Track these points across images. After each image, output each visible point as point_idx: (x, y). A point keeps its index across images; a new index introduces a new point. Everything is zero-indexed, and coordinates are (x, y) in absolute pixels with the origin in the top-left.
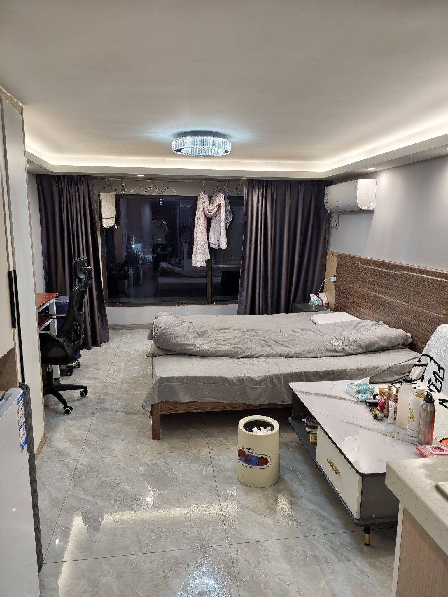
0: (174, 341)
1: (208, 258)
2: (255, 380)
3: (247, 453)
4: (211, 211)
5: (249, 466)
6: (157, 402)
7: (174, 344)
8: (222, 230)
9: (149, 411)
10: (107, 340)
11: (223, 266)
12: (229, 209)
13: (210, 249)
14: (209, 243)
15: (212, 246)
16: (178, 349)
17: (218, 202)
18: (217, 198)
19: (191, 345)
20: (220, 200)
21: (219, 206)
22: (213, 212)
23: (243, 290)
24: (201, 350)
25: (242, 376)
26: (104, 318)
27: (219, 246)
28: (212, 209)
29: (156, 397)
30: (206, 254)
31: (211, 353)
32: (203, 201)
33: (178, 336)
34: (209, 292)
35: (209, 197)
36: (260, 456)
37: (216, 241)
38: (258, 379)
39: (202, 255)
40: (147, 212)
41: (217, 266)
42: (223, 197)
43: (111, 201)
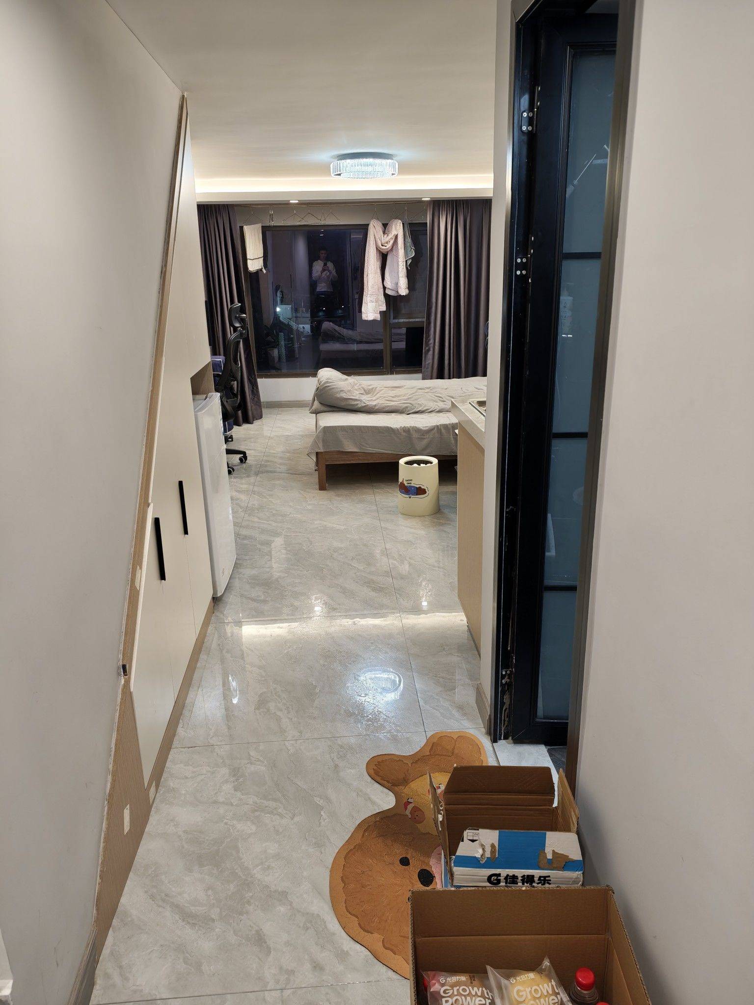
0: (338, 396)
1: (384, 308)
2: (421, 430)
3: (406, 485)
4: (386, 245)
5: (408, 496)
6: (322, 450)
7: (338, 398)
8: (400, 270)
9: (315, 460)
10: (261, 417)
11: (405, 320)
12: (409, 240)
13: (386, 296)
14: (384, 288)
15: (388, 292)
16: (343, 404)
17: (394, 232)
18: (394, 227)
19: (356, 400)
20: (397, 228)
21: (396, 237)
22: (389, 246)
23: (429, 350)
24: (367, 405)
25: (408, 426)
26: (255, 388)
27: (397, 292)
28: (386, 241)
29: (321, 445)
30: (380, 303)
31: (377, 409)
32: (375, 230)
33: (341, 391)
34: (387, 359)
35: (383, 224)
36: (417, 486)
37: (394, 285)
38: (425, 429)
39: (374, 304)
40: (301, 249)
41: (396, 321)
42: (402, 225)
43: (257, 236)
